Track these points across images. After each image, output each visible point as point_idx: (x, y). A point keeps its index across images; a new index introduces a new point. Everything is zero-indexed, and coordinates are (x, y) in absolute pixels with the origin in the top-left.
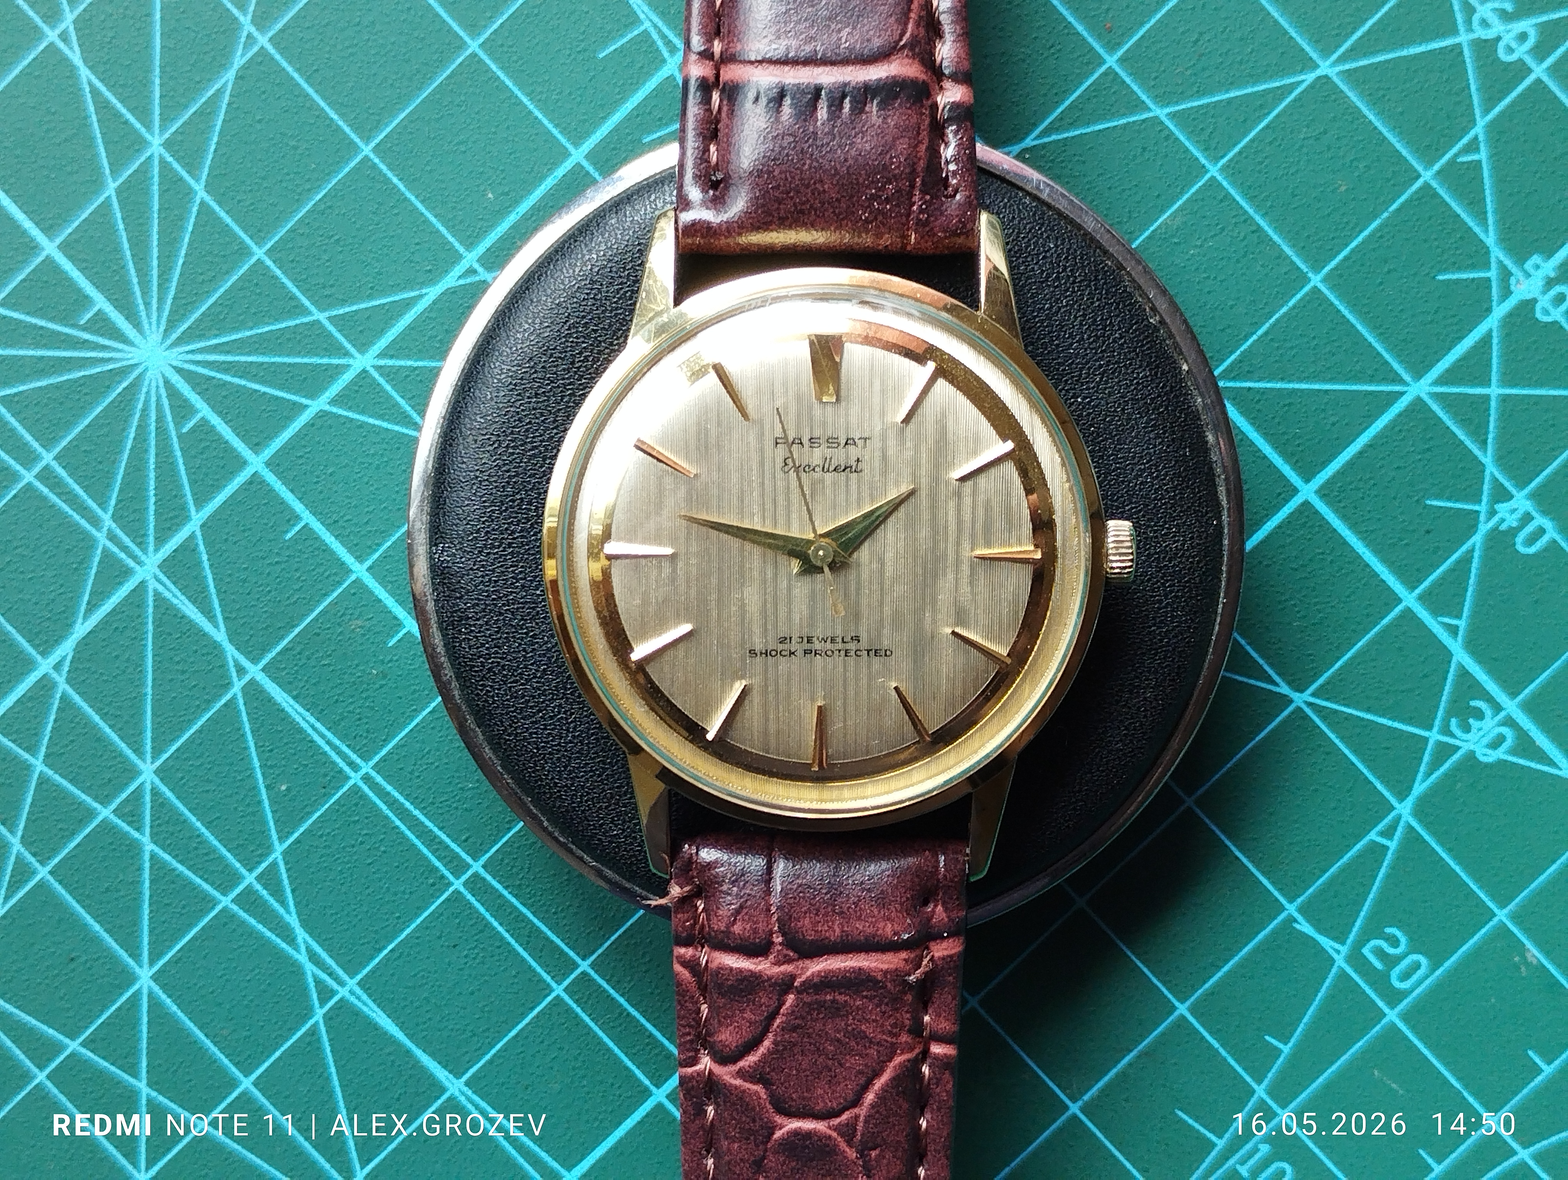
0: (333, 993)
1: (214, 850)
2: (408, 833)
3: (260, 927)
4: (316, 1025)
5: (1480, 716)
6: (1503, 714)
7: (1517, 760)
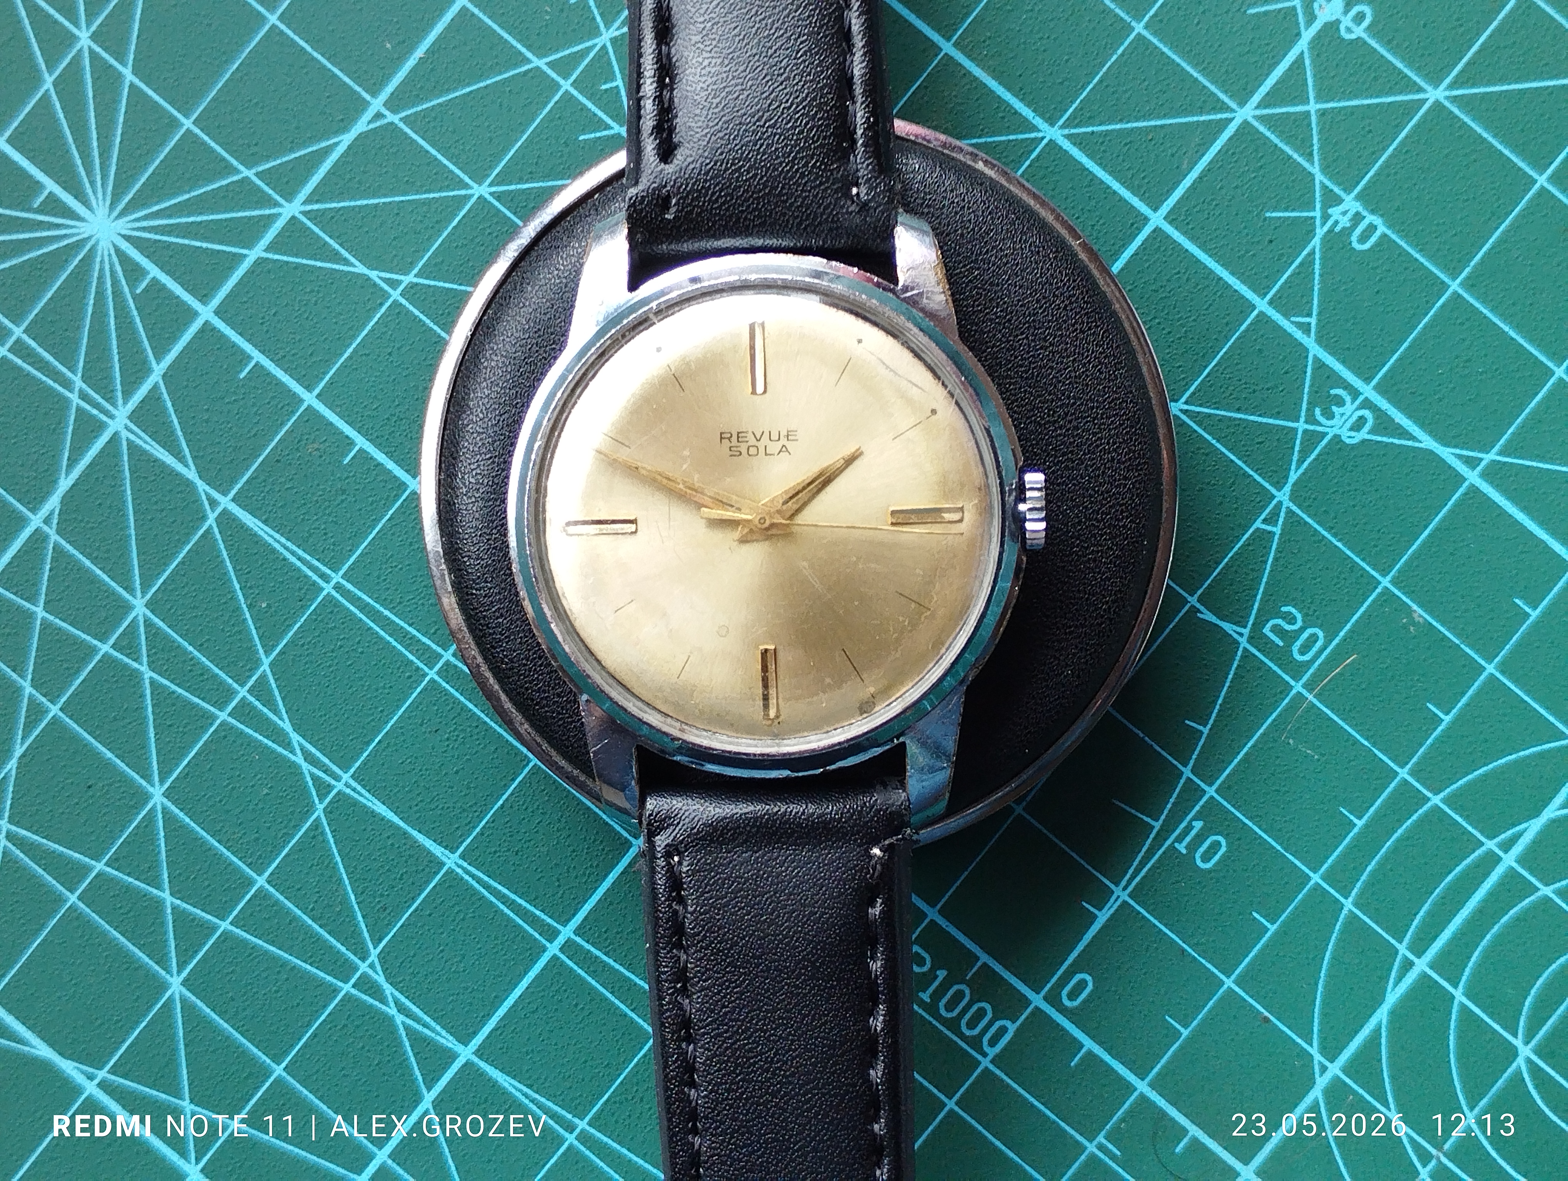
0: (330, 787)
1: (209, 670)
2: (382, 633)
3: (257, 735)
4: (318, 819)
5: (1340, 402)
6: (1361, 398)
7: (1379, 439)
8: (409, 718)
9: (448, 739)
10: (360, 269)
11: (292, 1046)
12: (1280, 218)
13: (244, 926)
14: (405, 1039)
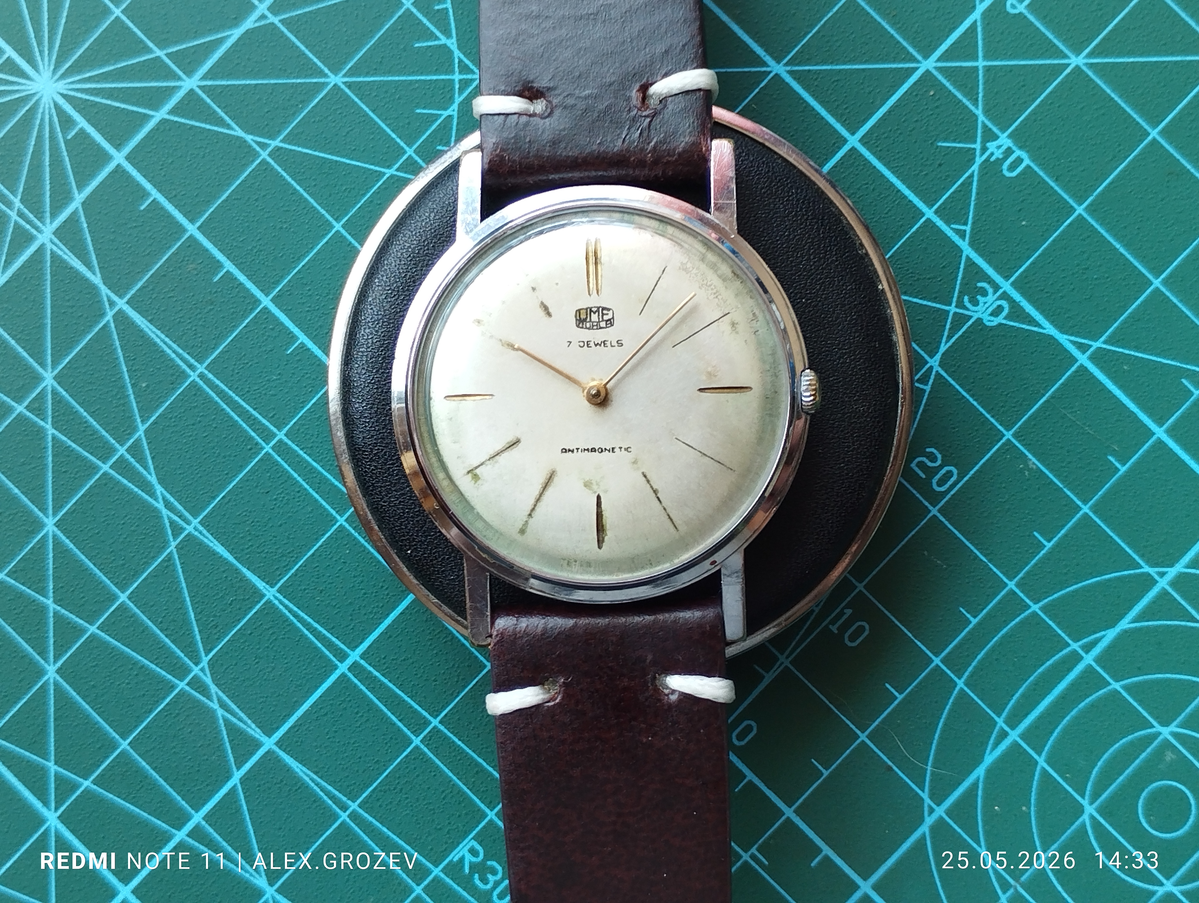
0: (183, 529)
1: (97, 431)
2: (232, 414)
3: (130, 485)
4: (171, 553)
5: (984, 293)
6: (1001, 291)
7: (1012, 323)
8: (248, 480)
9: (275, 499)
10: (239, 132)
11: (136, 727)
12: (949, 147)
13: (107, 631)
14: (223, 728)
